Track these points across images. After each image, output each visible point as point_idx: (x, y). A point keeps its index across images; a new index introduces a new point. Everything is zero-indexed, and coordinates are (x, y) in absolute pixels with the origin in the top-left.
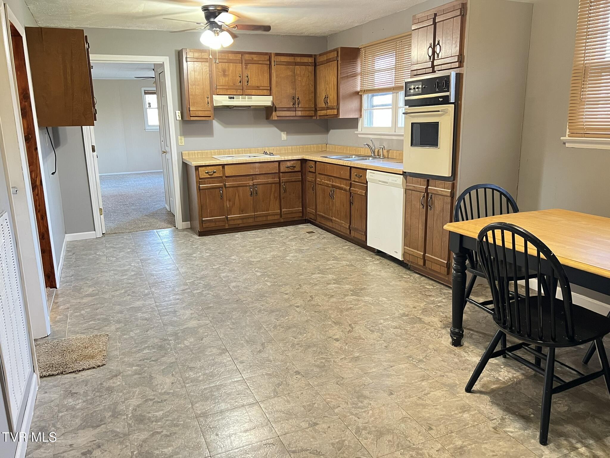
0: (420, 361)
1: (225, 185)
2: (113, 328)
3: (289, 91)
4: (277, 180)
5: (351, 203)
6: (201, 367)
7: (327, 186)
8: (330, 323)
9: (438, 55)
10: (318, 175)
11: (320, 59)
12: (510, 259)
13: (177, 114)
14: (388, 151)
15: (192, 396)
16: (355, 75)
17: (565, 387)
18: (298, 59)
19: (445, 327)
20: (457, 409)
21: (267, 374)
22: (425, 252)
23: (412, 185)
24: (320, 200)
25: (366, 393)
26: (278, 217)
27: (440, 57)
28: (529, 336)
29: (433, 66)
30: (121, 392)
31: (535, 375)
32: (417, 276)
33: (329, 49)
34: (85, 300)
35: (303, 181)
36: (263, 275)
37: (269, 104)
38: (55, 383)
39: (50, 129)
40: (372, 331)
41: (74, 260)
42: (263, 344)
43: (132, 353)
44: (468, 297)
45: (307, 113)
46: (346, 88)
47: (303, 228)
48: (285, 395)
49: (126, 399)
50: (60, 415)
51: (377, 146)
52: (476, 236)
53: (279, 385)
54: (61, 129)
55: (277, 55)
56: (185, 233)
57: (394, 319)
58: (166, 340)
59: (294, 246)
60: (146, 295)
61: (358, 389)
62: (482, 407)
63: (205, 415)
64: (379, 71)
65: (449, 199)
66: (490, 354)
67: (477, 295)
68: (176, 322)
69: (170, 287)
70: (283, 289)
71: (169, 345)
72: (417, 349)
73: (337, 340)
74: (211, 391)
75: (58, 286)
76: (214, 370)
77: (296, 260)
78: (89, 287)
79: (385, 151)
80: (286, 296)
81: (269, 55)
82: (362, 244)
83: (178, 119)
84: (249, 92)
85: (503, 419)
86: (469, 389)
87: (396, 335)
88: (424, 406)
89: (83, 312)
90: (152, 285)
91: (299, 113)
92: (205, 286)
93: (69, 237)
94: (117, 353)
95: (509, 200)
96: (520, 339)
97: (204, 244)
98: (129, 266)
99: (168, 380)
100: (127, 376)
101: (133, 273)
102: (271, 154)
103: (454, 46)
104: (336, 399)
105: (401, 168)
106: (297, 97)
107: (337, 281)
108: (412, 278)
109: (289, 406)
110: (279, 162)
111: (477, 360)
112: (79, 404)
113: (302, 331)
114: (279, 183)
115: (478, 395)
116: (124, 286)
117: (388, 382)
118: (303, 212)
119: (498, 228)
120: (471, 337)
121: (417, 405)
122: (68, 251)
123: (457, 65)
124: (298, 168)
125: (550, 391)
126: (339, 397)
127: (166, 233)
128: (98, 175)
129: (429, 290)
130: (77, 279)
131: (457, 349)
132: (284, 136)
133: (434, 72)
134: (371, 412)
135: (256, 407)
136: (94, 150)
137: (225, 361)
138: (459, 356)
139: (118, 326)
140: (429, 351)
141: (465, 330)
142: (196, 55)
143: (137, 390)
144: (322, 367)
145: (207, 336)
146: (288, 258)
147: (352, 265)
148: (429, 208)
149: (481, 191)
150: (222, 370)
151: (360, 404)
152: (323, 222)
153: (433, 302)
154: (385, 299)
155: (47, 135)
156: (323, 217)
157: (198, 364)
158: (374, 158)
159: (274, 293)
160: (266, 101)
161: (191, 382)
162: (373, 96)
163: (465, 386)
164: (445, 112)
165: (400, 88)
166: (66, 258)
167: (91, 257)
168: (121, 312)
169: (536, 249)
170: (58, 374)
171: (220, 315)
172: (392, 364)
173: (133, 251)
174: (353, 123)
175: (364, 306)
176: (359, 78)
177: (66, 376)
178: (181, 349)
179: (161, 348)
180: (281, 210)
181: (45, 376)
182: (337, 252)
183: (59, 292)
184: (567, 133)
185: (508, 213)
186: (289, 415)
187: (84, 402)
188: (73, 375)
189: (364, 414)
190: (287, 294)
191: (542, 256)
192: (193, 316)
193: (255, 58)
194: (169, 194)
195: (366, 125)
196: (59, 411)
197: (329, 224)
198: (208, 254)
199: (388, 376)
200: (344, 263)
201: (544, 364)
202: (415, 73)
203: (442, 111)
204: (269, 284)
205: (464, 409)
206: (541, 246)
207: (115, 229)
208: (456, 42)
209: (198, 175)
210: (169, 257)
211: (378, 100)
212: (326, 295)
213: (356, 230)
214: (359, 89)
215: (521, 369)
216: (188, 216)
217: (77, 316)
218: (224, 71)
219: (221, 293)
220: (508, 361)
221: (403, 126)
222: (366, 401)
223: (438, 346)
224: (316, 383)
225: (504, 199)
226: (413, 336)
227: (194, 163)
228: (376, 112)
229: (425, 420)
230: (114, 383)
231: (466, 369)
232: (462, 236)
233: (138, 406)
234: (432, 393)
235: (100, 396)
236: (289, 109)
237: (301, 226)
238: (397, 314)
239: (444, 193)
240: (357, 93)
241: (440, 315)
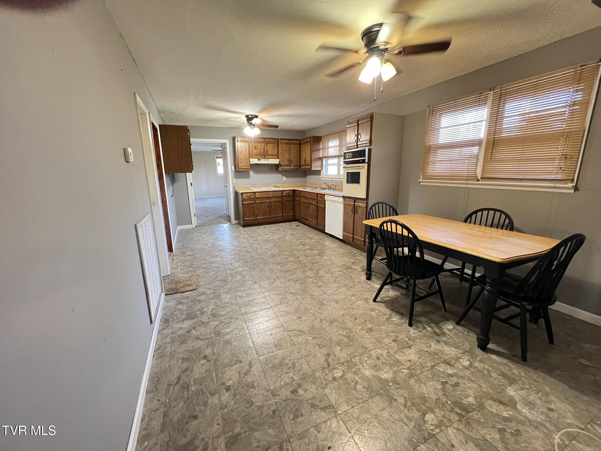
0: (351, 287)
1: (255, 202)
2: (201, 271)
3: (287, 156)
4: (281, 200)
5: (317, 211)
6: (244, 290)
7: (306, 203)
8: (307, 269)
9: (360, 139)
10: (301, 198)
11: (302, 142)
12: (394, 238)
13: (233, 168)
14: (335, 186)
15: (240, 304)
16: (319, 149)
17: (420, 298)
18: (292, 142)
19: (363, 271)
20: (369, 310)
21: (276, 294)
22: (353, 235)
23: (347, 202)
24: (302, 209)
25: (325, 302)
26: (282, 218)
27: (360, 141)
28: (404, 274)
29: (357, 145)
30: (205, 302)
31: (406, 294)
32: (350, 246)
33: (307, 137)
34: (187, 258)
35: (294, 200)
36: (274, 246)
37: (278, 163)
38: (173, 298)
39: (170, 174)
40: (328, 273)
41: (181, 239)
42: (274, 279)
43: (210, 283)
44: (374, 256)
45: (296, 168)
46: (315, 156)
47: (294, 224)
48: (285, 304)
49: (207, 306)
50: (175, 313)
51: (330, 184)
52: (378, 227)
53: (282, 299)
54: (175, 174)
55: (281, 139)
56: (236, 226)
57: (338, 267)
58: (226, 277)
59: (289, 232)
60: (217, 255)
61: (321, 301)
62: (381, 309)
63: (246, 313)
64: (331, 147)
65: (365, 209)
66: (384, 284)
67: (378, 256)
68: (231, 268)
69: (229, 252)
70: (284, 253)
71: (228, 279)
72: (349, 281)
73: (311, 277)
74: (249, 302)
75: (174, 251)
76: (251, 291)
77: (291, 239)
78: (190, 251)
79: (334, 186)
80: (286, 257)
81: (278, 139)
82: (323, 231)
83: (233, 170)
84: (268, 157)
85: (391, 315)
86: (374, 301)
87: (339, 275)
88: (353, 309)
89: (186, 264)
90: (219, 251)
91: (292, 168)
92: (246, 251)
93: (179, 228)
94: (203, 283)
95: (394, 210)
96: (400, 276)
97: (245, 231)
98: (208, 242)
99: (228, 296)
100: (208, 294)
101: (210, 245)
102: (278, 187)
103: (367, 135)
104: (310, 306)
105: (342, 194)
106: (291, 160)
107: (310, 249)
108: (347, 248)
109: (287, 309)
110: (282, 191)
111: (378, 286)
112: (184, 307)
113: (293, 273)
114: (282, 201)
115: (379, 303)
116: (207, 251)
117: (335, 297)
118: (294, 216)
119: (389, 222)
120: (375, 276)
121: (349, 308)
122: (179, 234)
123: (369, 144)
124: (291, 194)
125: (413, 301)
126: (312, 305)
127: (226, 226)
128: (194, 198)
129: (355, 254)
130: (183, 248)
131: (369, 282)
132: (284, 179)
133: (357, 148)
134: (327, 312)
135: (271, 309)
136: (191, 185)
137: (256, 287)
138: (370, 284)
139: (203, 270)
140: (355, 282)
141: (372, 272)
142: (242, 139)
143: (213, 301)
144: (303, 290)
145: (247, 275)
146: (286, 238)
147: (318, 242)
148: (355, 213)
149: (380, 205)
150: (254, 292)
151: (322, 308)
152: (304, 220)
153: (357, 259)
154: (334, 258)
155: (169, 178)
156: (304, 218)
157: (243, 289)
158: (329, 189)
159: (280, 255)
160: (276, 161)
161: (240, 297)
162: (328, 160)
163: (373, 299)
164: (363, 167)
165: (341, 156)
166: (178, 238)
167: (190, 237)
168: (205, 264)
169: (407, 232)
170: (174, 293)
171: (253, 265)
172: (337, 288)
173: (210, 234)
174: (318, 173)
175: (324, 261)
176: (321, 151)
177: (177, 294)
178: (234, 281)
179: (224, 281)
180: (283, 215)
181: (168, 295)
182: (311, 235)
183: (174, 254)
184: (421, 178)
185: (393, 216)
186: (287, 313)
187: (187, 307)
188: (181, 294)
189: (324, 313)
190: (286, 255)
191: (410, 235)
192: (240, 266)
193: (271, 140)
194: (228, 208)
195: (324, 173)
196: (175, 311)
197: (307, 222)
198: (247, 236)
199: (336, 294)
200: (314, 240)
201: (411, 288)
202: (348, 148)
203: (362, 166)
204: (277, 250)
205: (373, 310)
206: (410, 231)
207: (202, 223)
208: (368, 133)
209: (242, 197)
210: (228, 237)
211: (331, 161)
212: (305, 256)
213: (320, 224)
214: (321, 156)
215: (399, 291)
216: (237, 217)
217: (183, 266)
218: (256, 147)
219: (254, 255)
220: (393, 287)
221: (343, 174)
222: (325, 307)
223: (360, 280)
224: (300, 298)
225: (391, 209)
226: (347, 275)
227: (241, 192)
228: (329, 167)
229: (353, 315)
230: (201, 298)
231: (373, 291)
232: (371, 227)
233: (214, 309)
234: (357, 302)
235: (195, 304)
236: (287, 166)
237: (293, 223)
238: (340, 265)
239: (363, 206)
240: (320, 158)
241: (360, 265)
